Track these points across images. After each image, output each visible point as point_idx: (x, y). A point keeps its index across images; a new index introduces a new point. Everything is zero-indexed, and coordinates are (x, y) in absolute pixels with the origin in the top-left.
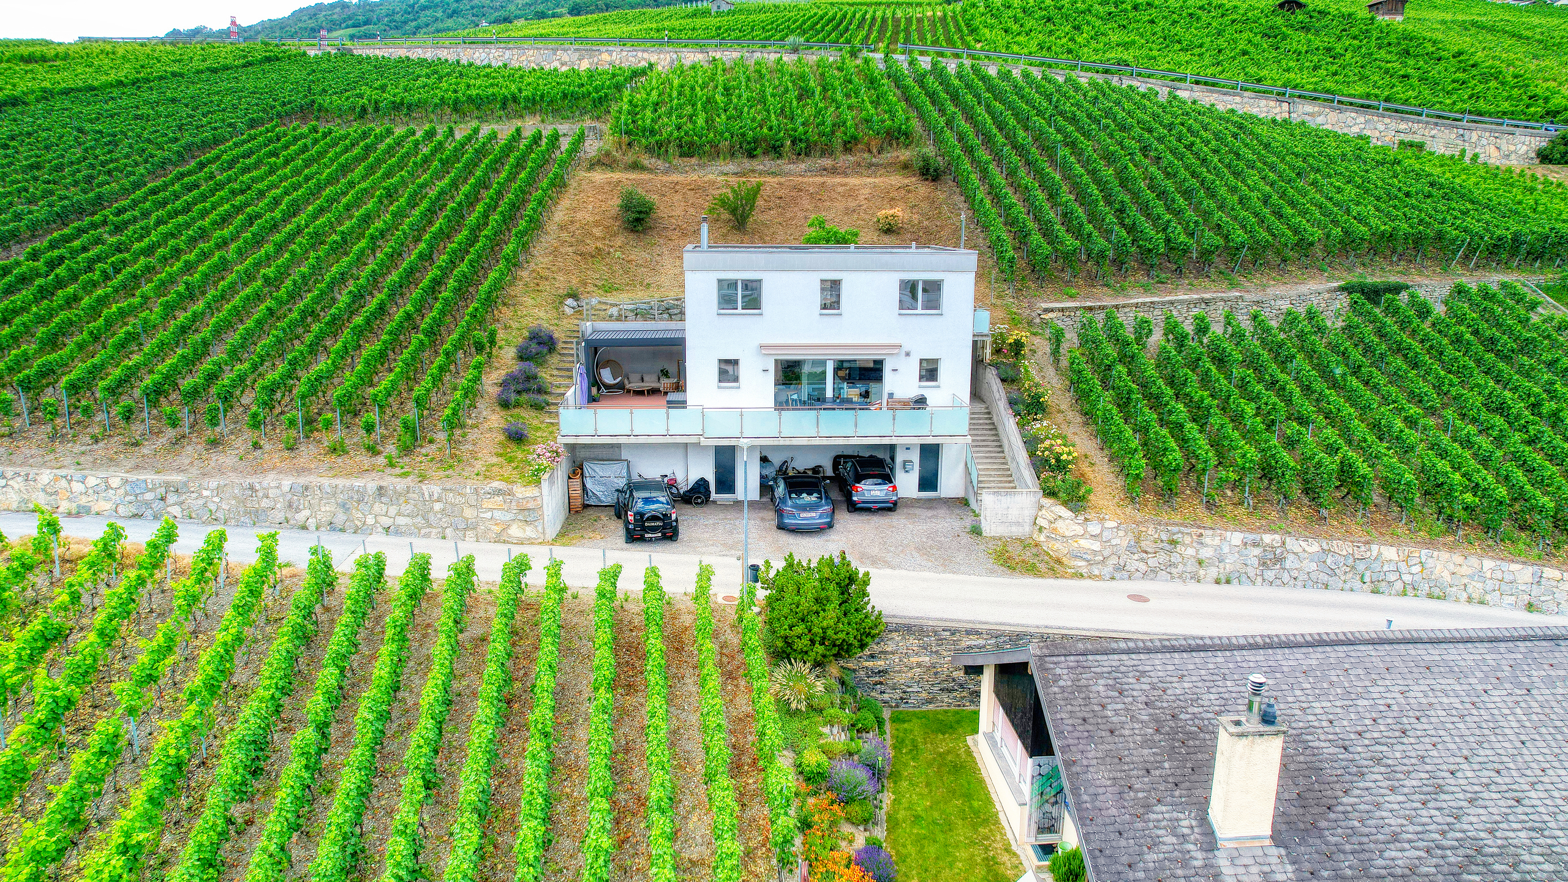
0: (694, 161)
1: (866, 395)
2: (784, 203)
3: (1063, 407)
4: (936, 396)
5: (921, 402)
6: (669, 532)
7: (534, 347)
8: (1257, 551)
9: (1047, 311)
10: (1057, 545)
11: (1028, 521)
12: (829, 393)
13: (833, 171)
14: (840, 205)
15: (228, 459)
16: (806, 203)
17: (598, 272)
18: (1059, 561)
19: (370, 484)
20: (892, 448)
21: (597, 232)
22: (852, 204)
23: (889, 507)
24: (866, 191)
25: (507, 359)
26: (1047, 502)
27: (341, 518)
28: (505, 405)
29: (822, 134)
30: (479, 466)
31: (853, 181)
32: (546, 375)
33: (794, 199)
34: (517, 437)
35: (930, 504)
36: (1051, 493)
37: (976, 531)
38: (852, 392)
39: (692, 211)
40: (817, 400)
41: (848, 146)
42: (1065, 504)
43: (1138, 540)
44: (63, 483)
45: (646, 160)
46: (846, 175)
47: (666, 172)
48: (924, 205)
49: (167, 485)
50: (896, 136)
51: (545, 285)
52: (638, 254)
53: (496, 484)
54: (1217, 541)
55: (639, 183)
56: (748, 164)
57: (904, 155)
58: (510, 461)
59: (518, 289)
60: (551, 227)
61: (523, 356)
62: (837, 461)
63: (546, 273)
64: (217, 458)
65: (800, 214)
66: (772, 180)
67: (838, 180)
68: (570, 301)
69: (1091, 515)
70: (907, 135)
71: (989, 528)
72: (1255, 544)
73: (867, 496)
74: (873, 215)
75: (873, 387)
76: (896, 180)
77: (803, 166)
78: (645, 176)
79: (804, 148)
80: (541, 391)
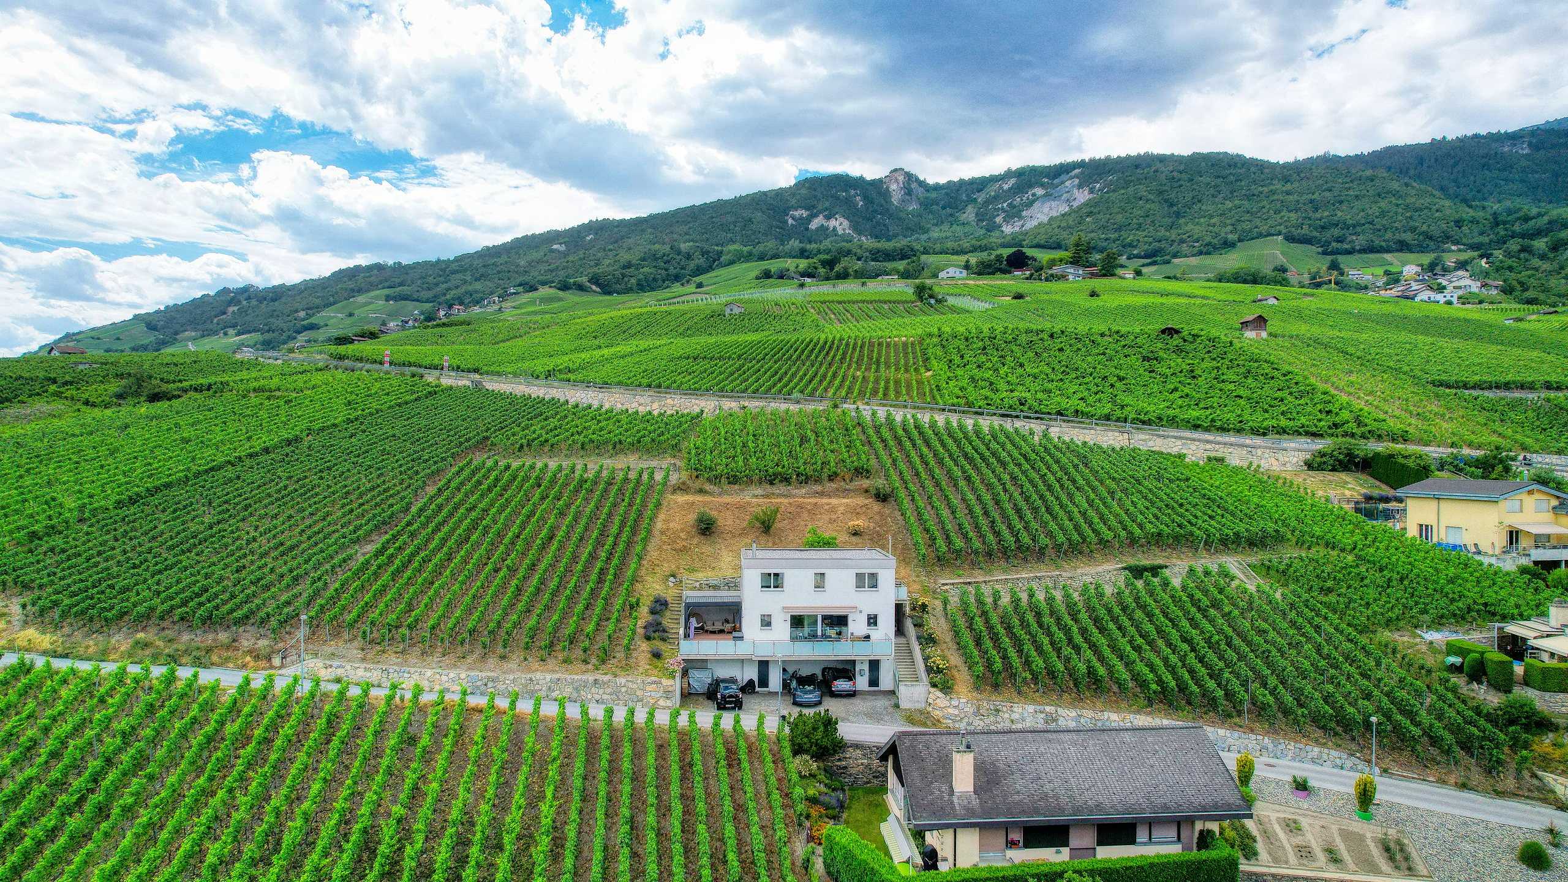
0: (736, 487)
1: (839, 633)
2: (793, 516)
3: (947, 640)
4: (876, 634)
5: (868, 637)
6: (738, 705)
7: (658, 607)
8: (1043, 715)
9: (944, 585)
10: (938, 712)
11: (924, 700)
12: (819, 633)
13: (822, 494)
14: (826, 517)
15: (513, 665)
16: (805, 515)
17: (685, 560)
18: (939, 721)
19: (591, 678)
20: (854, 662)
21: (683, 535)
22: (834, 517)
23: (852, 694)
24: (842, 508)
25: (644, 614)
26: (932, 690)
27: (575, 695)
28: (648, 638)
29: (815, 470)
30: (641, 670)
31: (834, 501)
32: (666, 622)
33: (798, 513)
34: (657, 655)
35: (874, 693)
36: (934, 685)
37: (897, 706)
38: (832, 632)
39: (737, 521)
40: (813, 636)
41: (832, 478)
42: (941, 690)
43: (978, 709)
44: (438, 676)
45: (708, 487)
46: (830, 497)
47: (720, 494)
48: (877, 518)
49: (489, 678)
50: (860, 472)
51: (657, 570)
52: (707, 549)
53: (653, 678)
54: (1020, 710)
55: (705, 504)
56: (769, 489)
57: (866, 483)
58: (656, 667)
59: (643, 572)
60: (656, 532)
61: (653, 612)
62: (824, 670)
63: (657, 562)
64: (506, 666)
65: (803, 523)
66: (785, 501)
67: (825, 500)
68: (672, 579)
69: (954, 696)
70: (868, 471)
71: (904, 704)
72: (1041, 712)
73: (840, 688)
74: (846, 523)
75: (844, 629)
76: (861, 500)
77: (803, 491)
78: (708, 498)
79: (805, 479)
80: (664, 631)
